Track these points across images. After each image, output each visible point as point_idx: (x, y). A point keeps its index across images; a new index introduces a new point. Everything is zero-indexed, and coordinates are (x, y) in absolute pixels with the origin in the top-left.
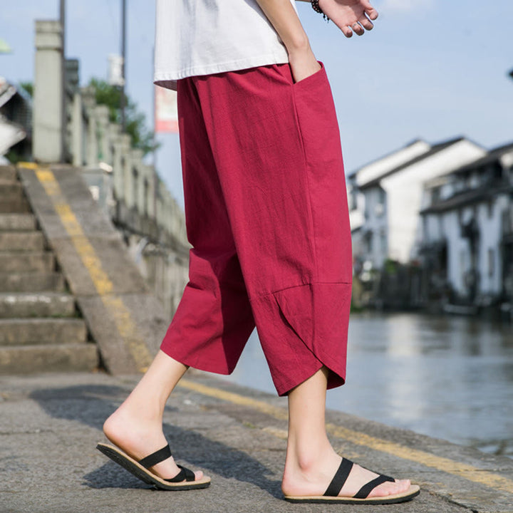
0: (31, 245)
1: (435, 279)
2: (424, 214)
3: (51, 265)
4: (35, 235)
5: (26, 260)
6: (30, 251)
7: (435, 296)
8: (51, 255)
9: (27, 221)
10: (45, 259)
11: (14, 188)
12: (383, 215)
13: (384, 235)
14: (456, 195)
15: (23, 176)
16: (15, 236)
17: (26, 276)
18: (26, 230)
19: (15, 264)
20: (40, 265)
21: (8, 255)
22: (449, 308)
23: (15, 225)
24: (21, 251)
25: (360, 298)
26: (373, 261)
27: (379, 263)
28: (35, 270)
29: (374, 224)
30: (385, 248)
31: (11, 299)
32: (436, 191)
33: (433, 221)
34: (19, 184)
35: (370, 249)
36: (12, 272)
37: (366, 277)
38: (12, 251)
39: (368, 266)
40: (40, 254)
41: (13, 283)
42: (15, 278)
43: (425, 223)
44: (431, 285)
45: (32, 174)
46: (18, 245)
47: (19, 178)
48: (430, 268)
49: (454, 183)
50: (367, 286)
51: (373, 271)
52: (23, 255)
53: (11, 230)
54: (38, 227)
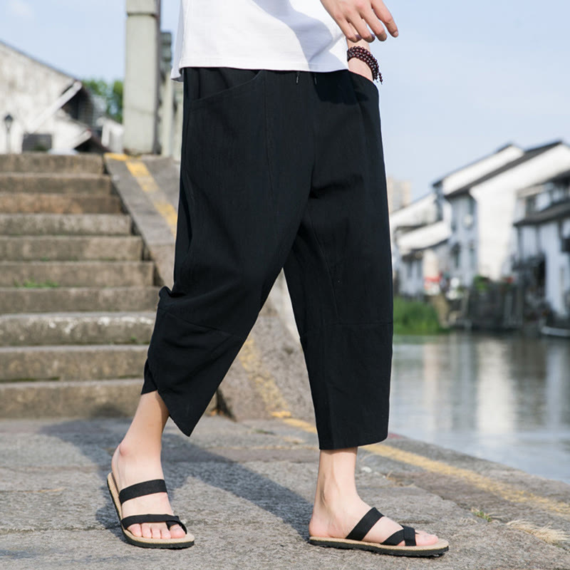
0: (125, 252)
1: (530, 297)
2: (519, 225)
3: (150, 278)
4: (131, 240)
5: (120, 271)
6: (124, 259)
7: (532, 317)
8: (151, 264)
9: (120, 223)
10: (142, 270)
11: (101, 183)
12: (471, 227)
13: (472, 250)
14: (554, 205)
15: (111, 169)
16: (106, 240)
17: (121, 290)
18: (118, 235)
19: (106, 276)
20: (137, 277)
21: (98, 264)
22: (547, 330)
23: (104, 228)
24: (113, 260)
25: (447, 319)
26: (461, 278)
27: (468, 281)
28: (129, 284)
29: (462, 237)
30: (474, 264)
31: (105, 320)
32: (531, 200)
33: (528, 233)
34: (106, 178)
35: (457, 265)
36: (103, 286)
37: (453, 295)
38: (102, 259)
39: (455, 283)
40: (137, 264)
41: (106, 300)
42: (108, 293)
43: (520, 235)
44: (526, 305)
45: (122, 166)
46: (109, 253)
47: (106, 172)
48: (526, 285)
49: (551, 192)
50: (454, 305)
51: (461, 289)
52: (117, 264)
53: (100, 234)
54: (134, 231)
